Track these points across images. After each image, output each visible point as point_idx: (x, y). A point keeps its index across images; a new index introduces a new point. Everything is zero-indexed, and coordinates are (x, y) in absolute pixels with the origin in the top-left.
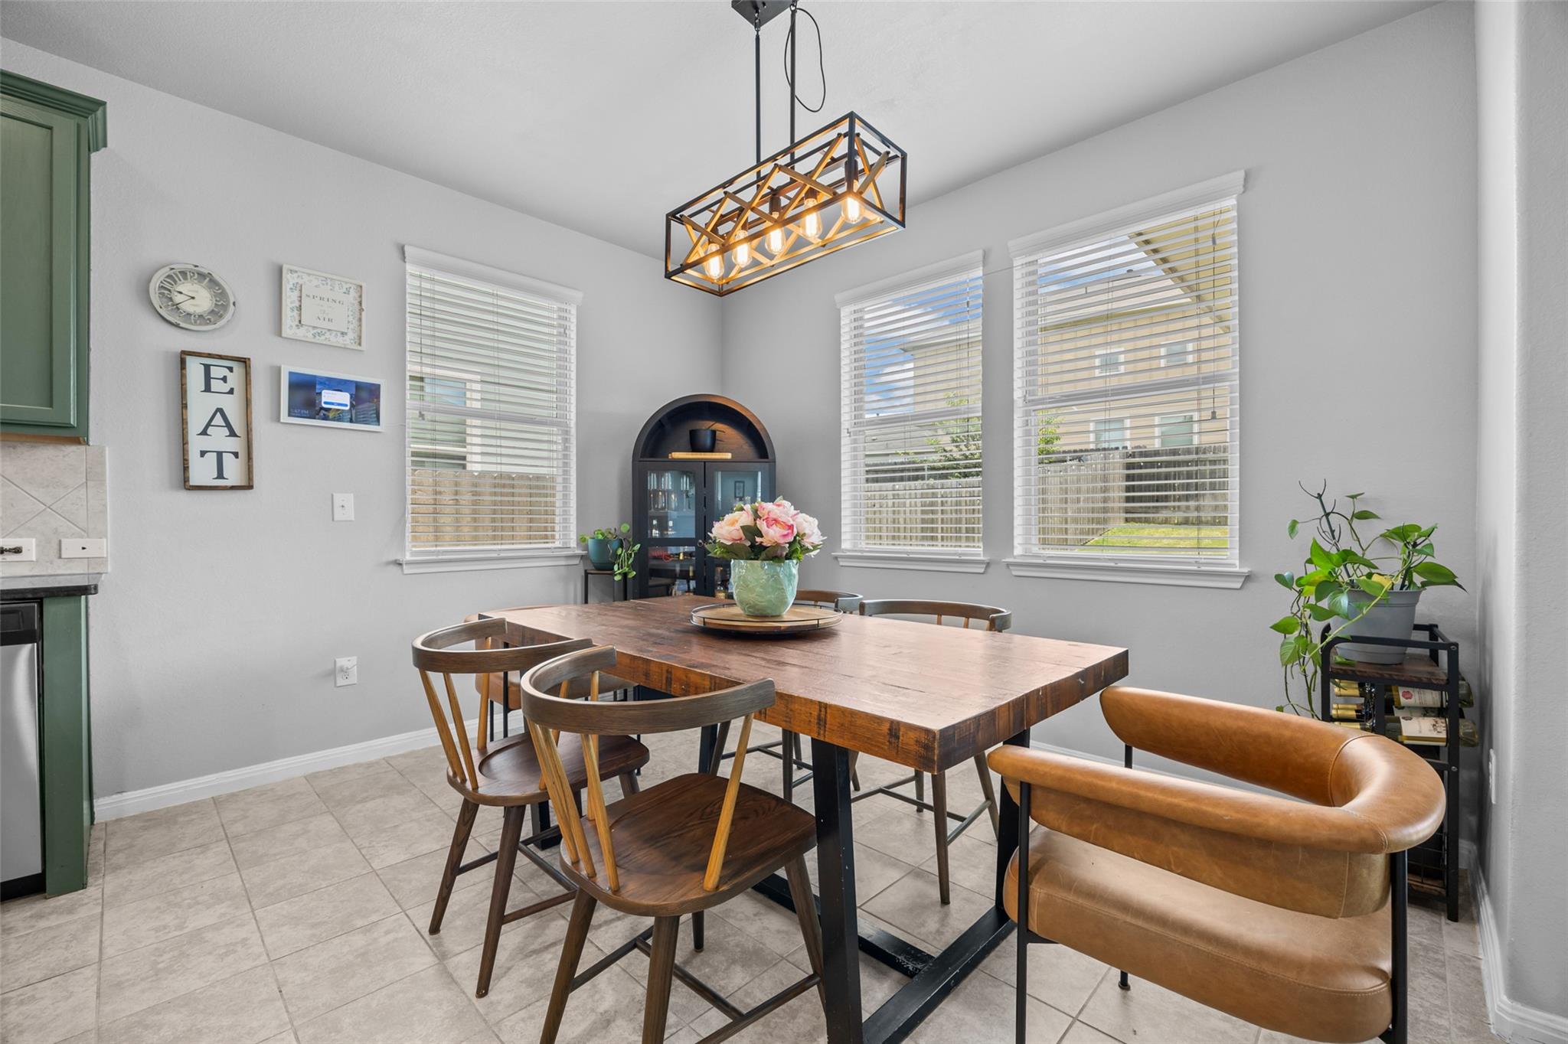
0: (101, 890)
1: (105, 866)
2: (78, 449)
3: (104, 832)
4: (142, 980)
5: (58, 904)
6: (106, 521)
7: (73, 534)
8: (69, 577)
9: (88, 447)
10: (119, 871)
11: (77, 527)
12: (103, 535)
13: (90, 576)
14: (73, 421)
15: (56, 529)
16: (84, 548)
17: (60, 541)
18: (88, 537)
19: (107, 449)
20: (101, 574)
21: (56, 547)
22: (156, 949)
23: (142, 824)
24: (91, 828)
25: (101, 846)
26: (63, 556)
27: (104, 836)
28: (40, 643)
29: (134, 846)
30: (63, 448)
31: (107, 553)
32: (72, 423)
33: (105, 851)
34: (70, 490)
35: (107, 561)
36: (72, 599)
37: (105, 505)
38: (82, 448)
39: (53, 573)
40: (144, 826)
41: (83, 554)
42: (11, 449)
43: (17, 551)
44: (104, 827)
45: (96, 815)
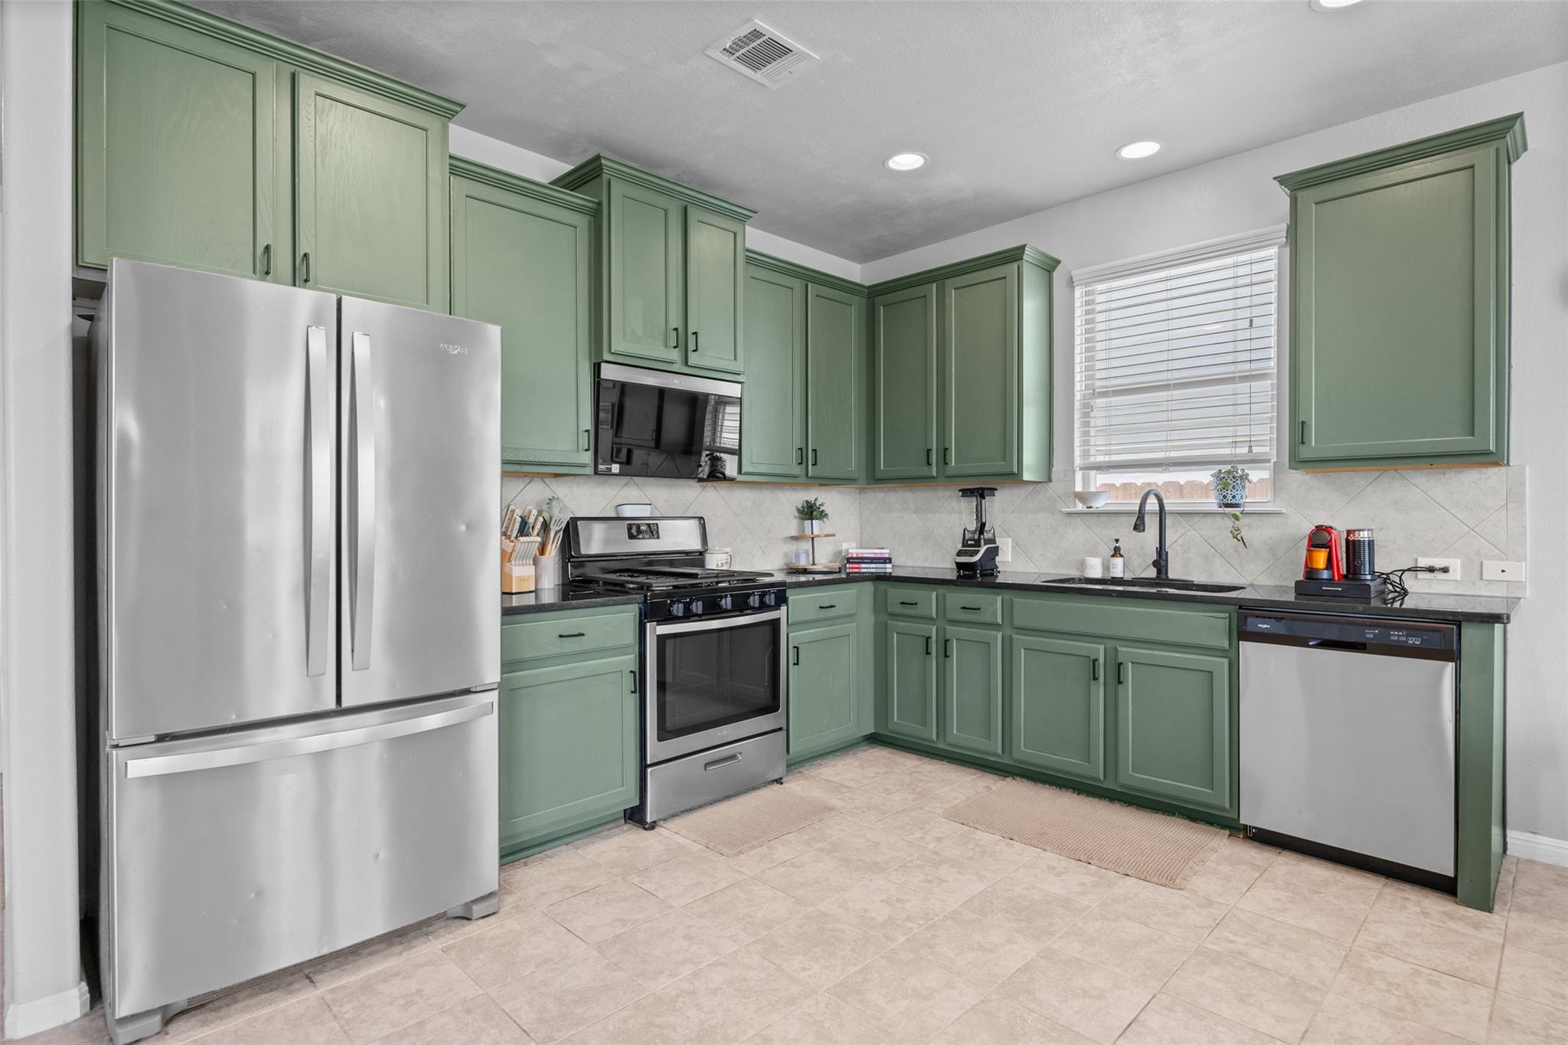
0: (1505, 922)
1: (1512, 901)
2: (1499, 470)
3: (1515, 867)
4: (1533, 1033)
5: (1466, 914)
6: (1526, 542)
7: (1494, 556)
8: (1489, 599)
9: (1508, 467)
10: (1525, 914)
11: (1498, 549)
12: (1521, 558)
13: (1509, 600)
14: (1492, 447)
15: (1478, 551)
16: (1503, 571)
17: (1482, 563)
18: (1507, 560)
19: (1527, 468)
20: (1520, 599)
21: (1478, 567)
22: (1550, 1013)
23: (1555, 877)
24: (1503, 857)
25: (1510, 879)
26: (1484, 578)
27: (1514, 870)
28: (1458, 663)
29: (1543, 896)
30: (1484, 470)
31: (1526, 578)
32: (1491, 449)
33: (1513, 887)
34: (1493, 511)
35: (1526, 586)
36: (1487, 625)
37: (1524, 528)
38: (1503, 469)
39: (1475, 594)
40: (1556, 880)
41: (1503, 577)
42: (1442, 476)
43: (1445, 570)
44: (1516, 861)
45: (1508, 846)
